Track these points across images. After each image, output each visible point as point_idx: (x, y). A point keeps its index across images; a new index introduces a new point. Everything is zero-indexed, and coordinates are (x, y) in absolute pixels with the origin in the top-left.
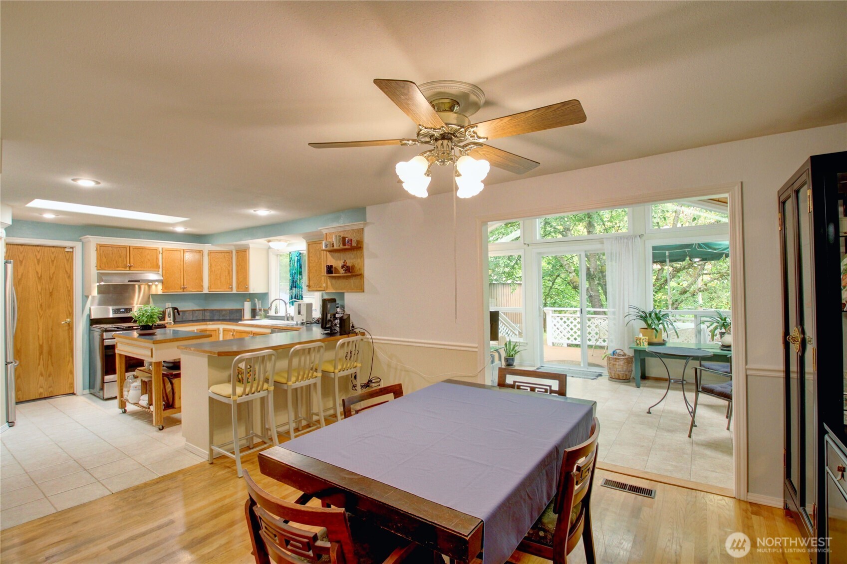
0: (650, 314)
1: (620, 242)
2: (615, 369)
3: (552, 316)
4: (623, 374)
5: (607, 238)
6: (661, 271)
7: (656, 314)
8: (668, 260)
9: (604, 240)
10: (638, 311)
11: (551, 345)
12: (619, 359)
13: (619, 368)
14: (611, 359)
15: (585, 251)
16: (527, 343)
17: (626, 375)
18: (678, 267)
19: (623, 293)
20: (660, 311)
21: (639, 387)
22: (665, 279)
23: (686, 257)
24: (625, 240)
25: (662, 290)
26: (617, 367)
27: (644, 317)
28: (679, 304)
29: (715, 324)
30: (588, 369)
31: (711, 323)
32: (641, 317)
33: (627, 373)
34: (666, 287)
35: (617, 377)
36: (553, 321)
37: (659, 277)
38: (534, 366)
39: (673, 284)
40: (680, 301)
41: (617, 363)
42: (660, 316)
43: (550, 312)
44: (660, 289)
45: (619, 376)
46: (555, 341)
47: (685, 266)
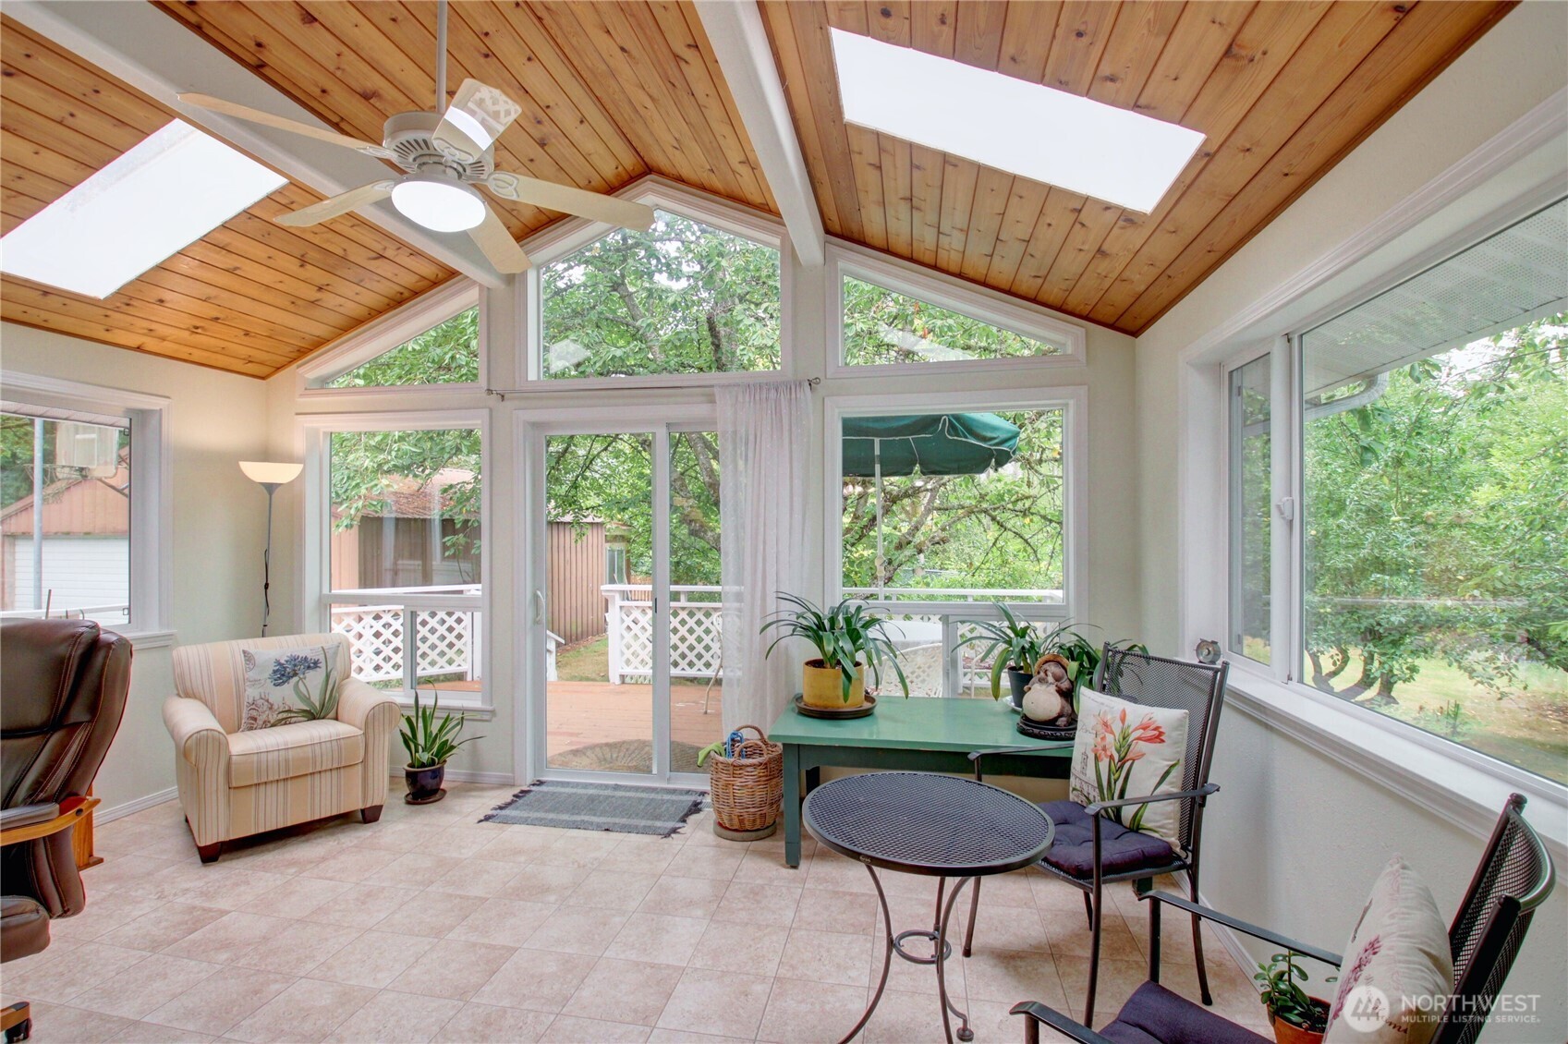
0: (833, 620)
1: (757, 398)
2: (731, 801)
3: (621, 607)
4: (754, 814)
5: (722, 386)
6: (862, 501)
7: (848, 621)
8: (878, 468)
9: (716, 390)
10: (799, 609)
11: (618, 681)
12: (741, 767)
13: (743, 796)
14: (720, 766)
15: (668, 425)
16: (493, 712)
17: (763, 816)
18: (895, 493)
19: (764, 549)
20: (859, 609)
21: (795, 867)
22: (870, 517)
23: (915, 465)
24: (773, 394)
25: (863, 540)
26: (738, 793)
27: (816, 631)
28: (895, 570)
29: (1001, 646)
30: (669, 780)
31: (993, 642)
32: (806, 628)
33: (766, 810)
34: (872, 533)
35: (736, 825)
36: (623, 621)
37: (860, 513)
38: (513, 786)
39: (884, 528)
40: (896, 564)
41: (738, 782)
42: (858, 626)
43: (617, 597)
44: (860, 538)
45: (741, 822)
46: (628, 670)
47: (907, 491)
